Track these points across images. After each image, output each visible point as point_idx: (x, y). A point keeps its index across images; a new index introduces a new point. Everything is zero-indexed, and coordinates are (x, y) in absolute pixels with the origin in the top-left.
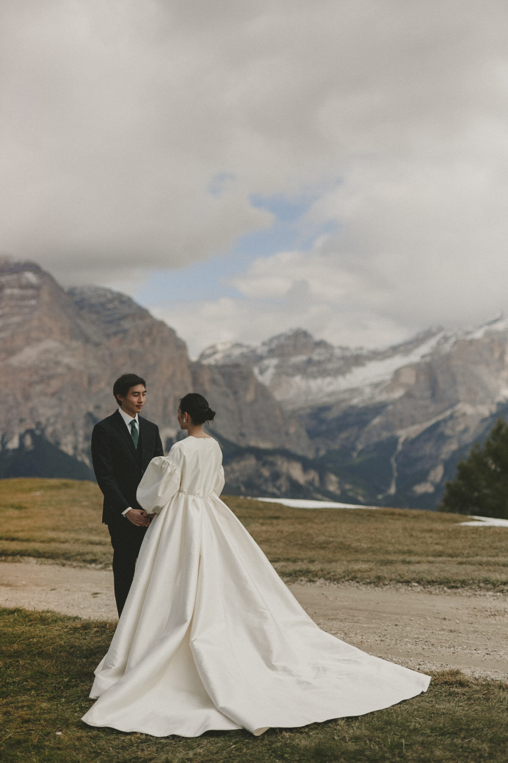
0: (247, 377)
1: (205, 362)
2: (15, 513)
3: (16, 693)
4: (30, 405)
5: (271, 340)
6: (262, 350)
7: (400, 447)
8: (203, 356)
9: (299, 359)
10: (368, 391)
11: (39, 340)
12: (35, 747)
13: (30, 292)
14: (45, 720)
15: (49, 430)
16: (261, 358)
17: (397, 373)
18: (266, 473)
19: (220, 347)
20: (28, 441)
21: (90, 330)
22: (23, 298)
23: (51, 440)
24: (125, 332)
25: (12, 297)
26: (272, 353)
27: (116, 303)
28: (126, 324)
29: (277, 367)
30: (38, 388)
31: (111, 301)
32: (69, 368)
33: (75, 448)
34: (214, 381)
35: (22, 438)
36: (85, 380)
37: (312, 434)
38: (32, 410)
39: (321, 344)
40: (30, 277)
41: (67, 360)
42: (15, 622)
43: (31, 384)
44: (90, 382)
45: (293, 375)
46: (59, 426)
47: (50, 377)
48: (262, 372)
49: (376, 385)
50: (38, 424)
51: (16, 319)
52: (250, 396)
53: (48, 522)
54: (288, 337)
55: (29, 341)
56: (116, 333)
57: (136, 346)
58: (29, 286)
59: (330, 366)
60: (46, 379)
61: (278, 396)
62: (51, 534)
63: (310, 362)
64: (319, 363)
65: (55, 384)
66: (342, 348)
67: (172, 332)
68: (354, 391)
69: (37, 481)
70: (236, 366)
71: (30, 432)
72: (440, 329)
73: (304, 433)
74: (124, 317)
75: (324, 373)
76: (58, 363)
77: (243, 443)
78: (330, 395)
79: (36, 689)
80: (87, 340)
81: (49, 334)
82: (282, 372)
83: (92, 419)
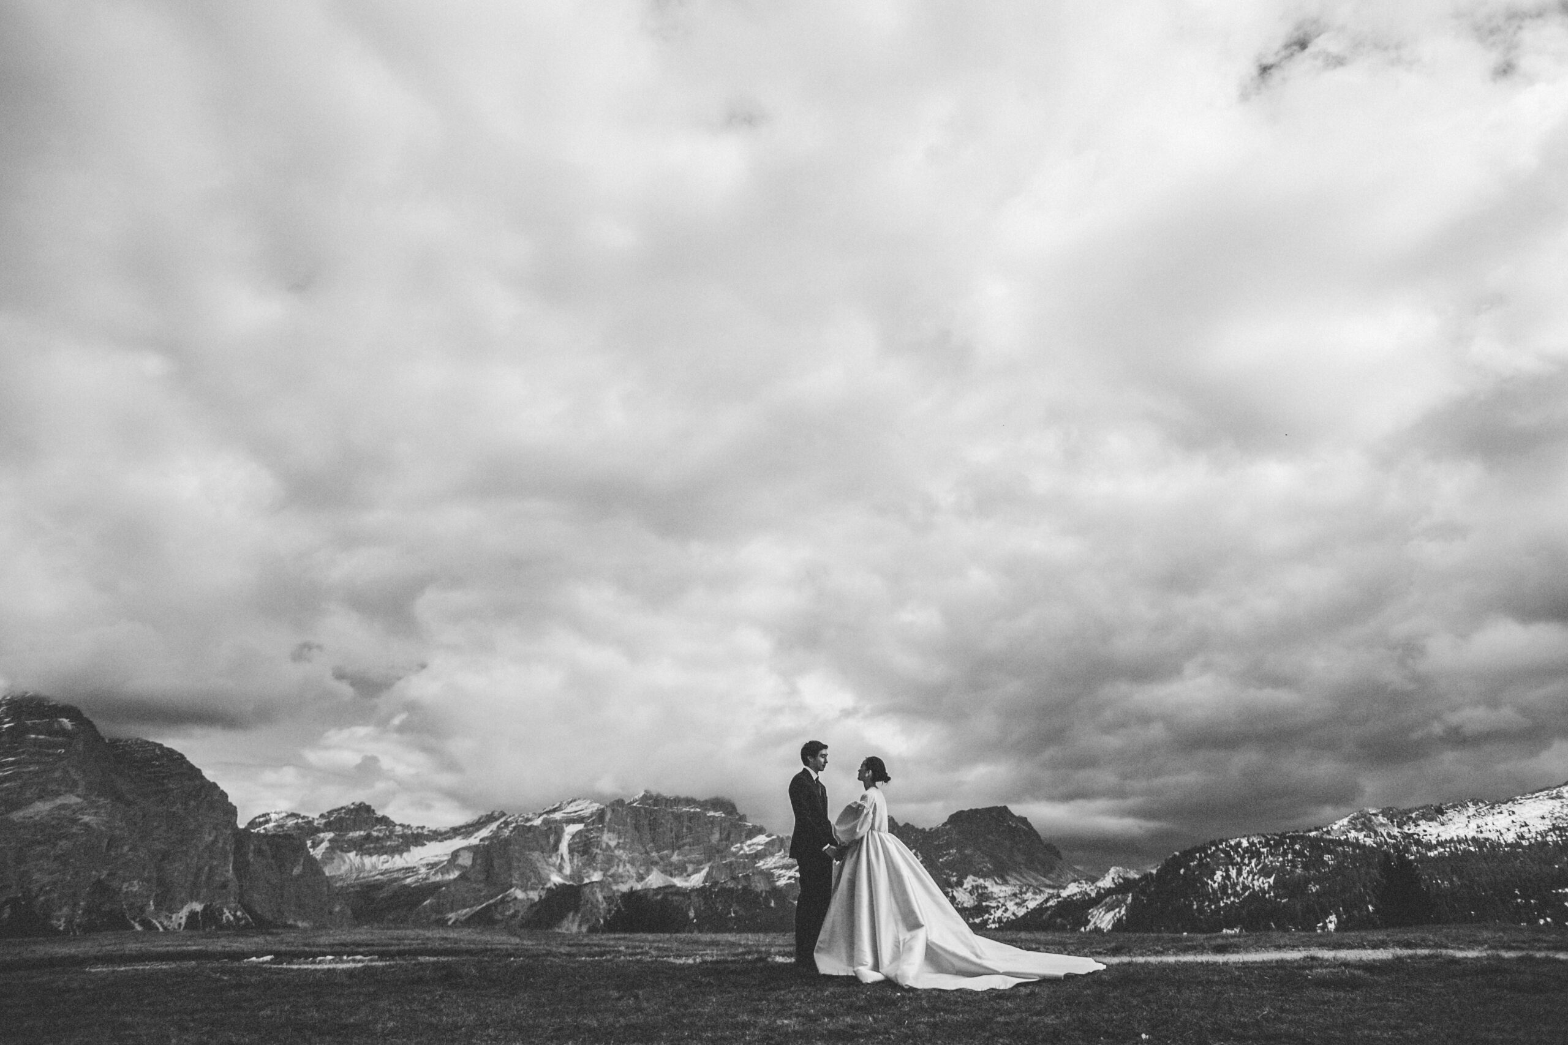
0: (298, 849)
1: (254, 830)
4: (22, 869)
5: (331, 813)
6: (318, 822)
8: (252, 824)
9: (357, 834)
10: (423, 871)
11: (56, 794)
13: (60, 740)
15: (40, 900)
16: (316, 831)
17: (455, 855)
19: (273, 816)
21: (125, 787)
22: (50, 745)
23: (40, 912)
24: (167, 792)
25: (34, 743)
26: (328, 826)
28: (171, 784)
29: (331, 842)
30: (40, 849)
31: (158, 758)
32: (87, 828)
34: (259, 852)
36: (105, 842)
38: (23, 876)
39: (383, 820)
40: (66, 723)
41: (87, 818)
43: (30, 844)
44: (112, 843)
45: (347, 851)
46: (54, 896)
47: (60, 838)
48: (315, 845)
49: (432, 866)
50: (27, 892)
51: (33, 768)
52: (297, 871)
54: (348, 811)
55: (44, 794)
56: (155, 793)
57: (178, 808)
58: (63, 732)
59: (388, 844)
60: (53, 840)
61: (327, 872)
63: (368, 837)
64: (378, 840)
65: (63, 846)
66: (403, 826)
67: (224, 795)
68: (409, 871)
70: (288, 836)
72: (502, 814)
73: (348, 913)
74: (170, 776)
75: (381, 850)
76: (74, 821)
78: (383, 872)
80: (118, 797)
81: (72, 787)
82: (337, 846)
83: (101, 887)
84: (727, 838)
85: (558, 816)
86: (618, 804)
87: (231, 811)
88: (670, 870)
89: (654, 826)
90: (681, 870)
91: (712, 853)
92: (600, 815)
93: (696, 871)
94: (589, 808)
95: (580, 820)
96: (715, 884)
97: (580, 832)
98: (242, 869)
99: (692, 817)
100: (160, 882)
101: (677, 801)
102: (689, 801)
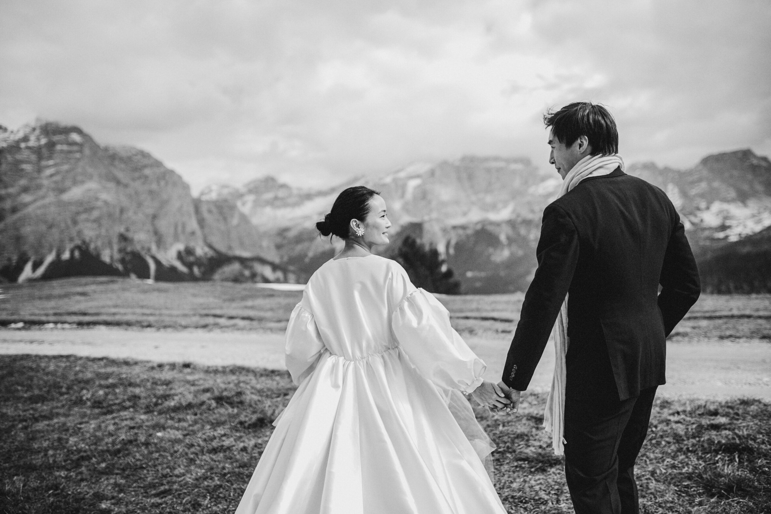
0: (233, 208)
1: (204, 198)
2: (82, 298)
3: (119, 411)
4: (77, 228)
5: (250, 183)
6: (243, 190)
8: (202, 194)
9: (269, 196)
11: (82, 182)
12: (143, 444)
13: (75, 148)
14: (147, 426)
15: (92, 246)
16: (241, 196)
18: (247, 273)
19: (214, 187)
20: (77, 254)
21: (120, 175)
22: (70, 152)
23: (94, 253)
24: (146, 177)
25: (62, 151)
26: (250, 191)
27: (139, 157)
28: (147, 172)
29: (254, 202)
30: (83, 216)
31: (136, 155)
32: (106, 203)
33: (112, 257)
34: (210, 211)
35: (72, 252)
36: (118, 211)
37: (279, 247)
38: (79, 233)
39: (284, 186)
40: (75, 137)
41: (104, 196)
42: (106, 366)
43: (78, 213)
44: (122, 211)
45: (264, 207)
46: (99, 243)
47: (92, 209)
48: (244, 204)
50: (84, 242)
51: (65, 167)
52: (235, 221)
53: (110, 303)
54: (261, 182)
55: (75, 183)
56: (139, 178)
57: (154, 186)
58: (74, 143)
59: (290, 200)
60: (89, 210)
61: (255, 221)
62: (113, 310)
63: (276, 198)
64: (282, 199)
65: (95, 214)
66: (298, 189)
67: (180, 177)
69: (90, 279)
70: (226, 201)
71: (78, 247)
72: (363, 176)
73: (272, 247)
74: (145, 166)
75: (286, 205)
76: (97, 199)
77: (231, 253)
78: (290, 220)
79: (133, 407)
80: (118, 182)
81: (90, 177)
82: (257, 204)
83: (123, 238)
84: (526, 183)
85: (402, 175)
86: (444, 165)
87: (186, 187)
88: (485, 208)
89: (470, 177)
90: (494, 207)
91: (515, 195)
92: (432, 173)
93: (505, 206)
94: (423, 168)
95: (418, 176)
96: (518, 216)
97: (419, 186)
98: (201, 222)
99: (499, 170)
100: (156, 233)
101: (486, 159)
102: (496, 159)
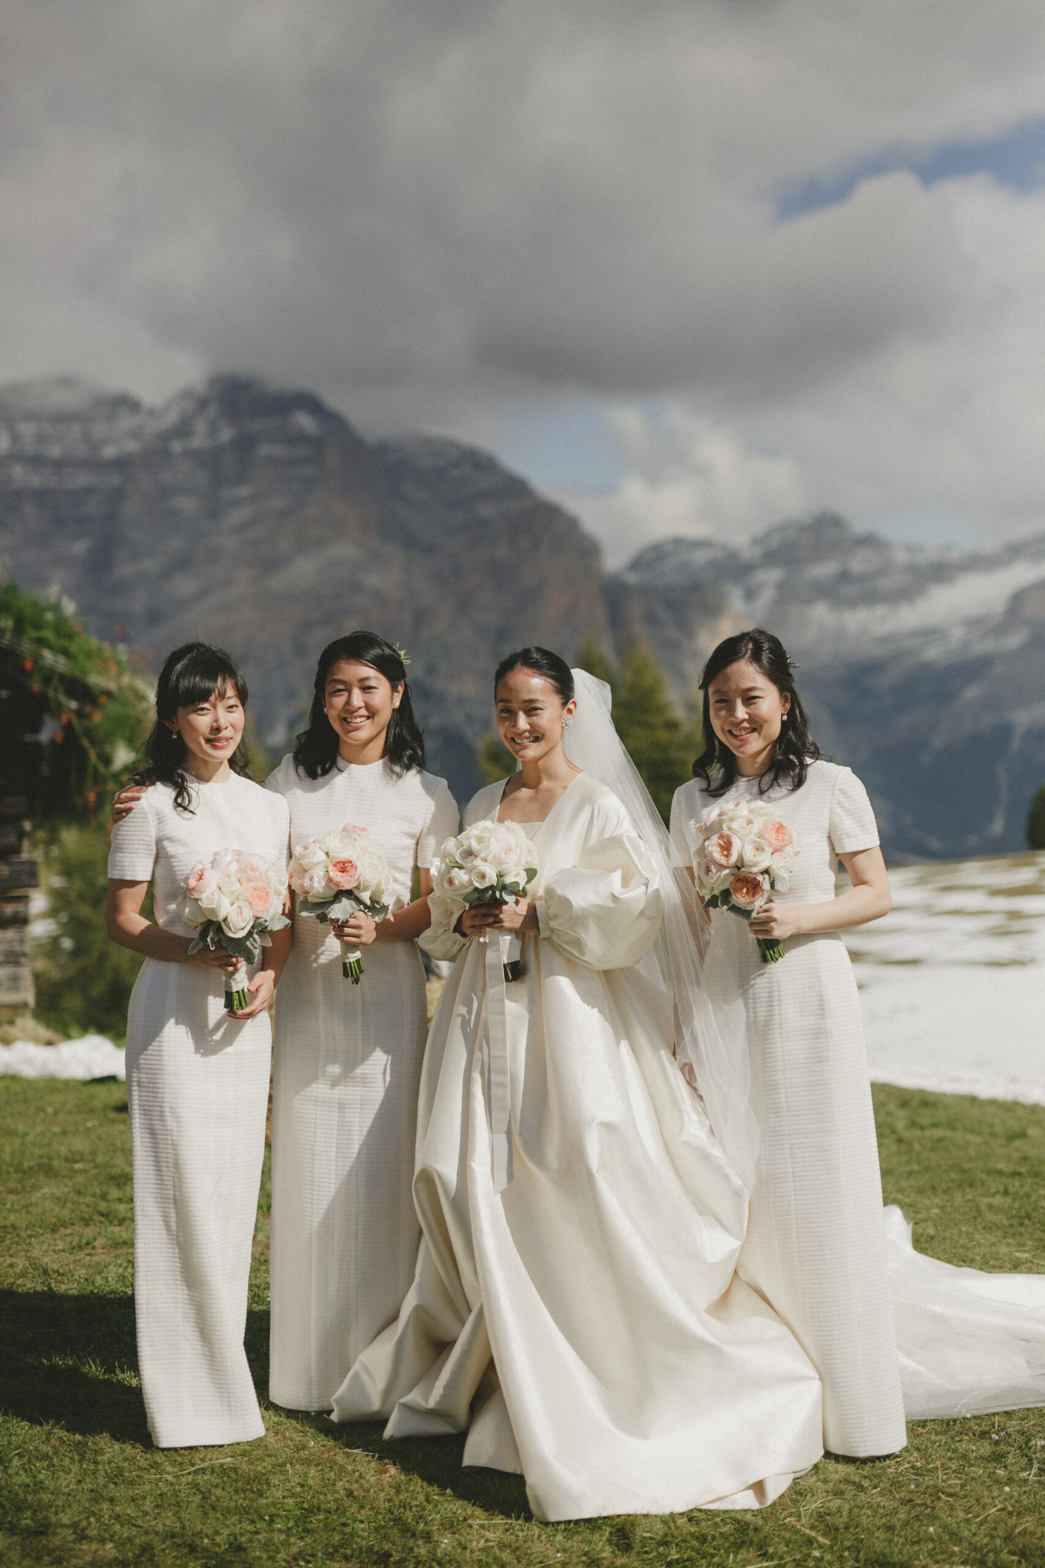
5: (769, 533)
6: (749, 553)
7: (1015, 744)
9: (824, 570)
10: (957, 634)
11: (321, 543)
13: (303, 451)
16: (749, 568)
17: (1017, 599)
21: (418, 522)
22: (292, 462)
24: (483, 525)
25: (270, 461)
26: (770, 558)
27: (466, 468)
28: (486, 509)
29: (781, 587)
31: (456, 464)
34: (650, 618)
39: (869, 541)
40: (305, 421)
43: (310, 626)
45: (809, 601)
47: (346, 613)
48: (750, 594)
49: (974, 623)
51: (277, 503)
54: (802, 528)
55: (302, 544)
56: (465, 527)
57: (503, 551)
58: (302, 439)
59: (886, 583)
63: (845, 576)
64: (863, 578)
66: (911, 549)
67: (572, 523)
68: (931, 634)
74: (481, 495)
75: (872, 598)
78: (884, 640)
80: (412, 540)
81: (340, 529)
82: (791, 595)
